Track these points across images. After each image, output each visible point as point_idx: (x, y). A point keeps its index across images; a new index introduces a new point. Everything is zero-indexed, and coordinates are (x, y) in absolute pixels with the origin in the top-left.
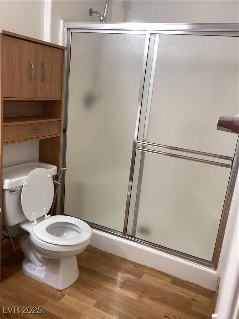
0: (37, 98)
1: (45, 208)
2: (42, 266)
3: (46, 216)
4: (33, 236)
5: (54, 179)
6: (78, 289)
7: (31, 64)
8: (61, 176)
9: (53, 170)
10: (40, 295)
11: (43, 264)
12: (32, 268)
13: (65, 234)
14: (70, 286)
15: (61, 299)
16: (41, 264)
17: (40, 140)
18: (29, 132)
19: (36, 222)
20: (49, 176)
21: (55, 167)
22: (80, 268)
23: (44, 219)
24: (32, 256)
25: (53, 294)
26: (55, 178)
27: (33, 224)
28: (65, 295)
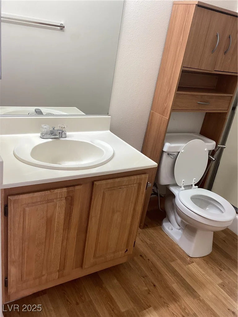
0: (215, 71)
1: (194, 179)
2: (179, 229)
3: (193, 186)
4: (178, 198)
5: (210, 153)
6: (207, 263)
7: (217, 36)
8: (217, 153)
9: (211, 144)
10: (172, 253)
11: (180, 228)
12: (170, 228)
13: (207, 208)
14: (201, 257)
15: (189, 264)
16: (178, 227)
17: (206, 113)
18: (198, 103)
19: (183, 188)
20: (206, 149)
21: (214, 143)
22: (215, 246)
23: (191, 188)
24: (172, 218)
25: (183, 257)
26: (212, 153)
27: (181, 189)
28: (194, 262)
